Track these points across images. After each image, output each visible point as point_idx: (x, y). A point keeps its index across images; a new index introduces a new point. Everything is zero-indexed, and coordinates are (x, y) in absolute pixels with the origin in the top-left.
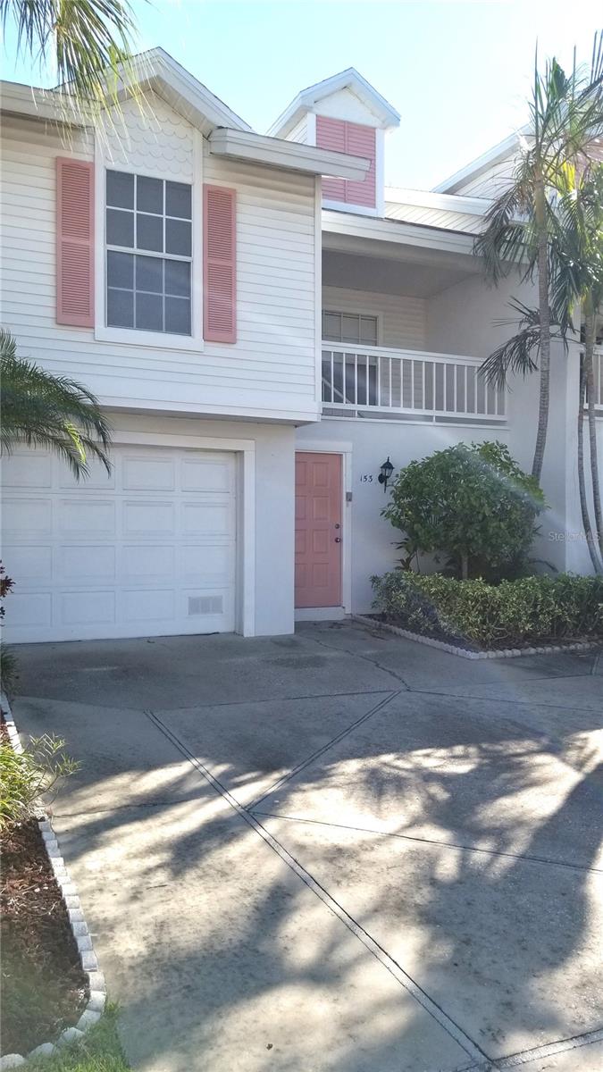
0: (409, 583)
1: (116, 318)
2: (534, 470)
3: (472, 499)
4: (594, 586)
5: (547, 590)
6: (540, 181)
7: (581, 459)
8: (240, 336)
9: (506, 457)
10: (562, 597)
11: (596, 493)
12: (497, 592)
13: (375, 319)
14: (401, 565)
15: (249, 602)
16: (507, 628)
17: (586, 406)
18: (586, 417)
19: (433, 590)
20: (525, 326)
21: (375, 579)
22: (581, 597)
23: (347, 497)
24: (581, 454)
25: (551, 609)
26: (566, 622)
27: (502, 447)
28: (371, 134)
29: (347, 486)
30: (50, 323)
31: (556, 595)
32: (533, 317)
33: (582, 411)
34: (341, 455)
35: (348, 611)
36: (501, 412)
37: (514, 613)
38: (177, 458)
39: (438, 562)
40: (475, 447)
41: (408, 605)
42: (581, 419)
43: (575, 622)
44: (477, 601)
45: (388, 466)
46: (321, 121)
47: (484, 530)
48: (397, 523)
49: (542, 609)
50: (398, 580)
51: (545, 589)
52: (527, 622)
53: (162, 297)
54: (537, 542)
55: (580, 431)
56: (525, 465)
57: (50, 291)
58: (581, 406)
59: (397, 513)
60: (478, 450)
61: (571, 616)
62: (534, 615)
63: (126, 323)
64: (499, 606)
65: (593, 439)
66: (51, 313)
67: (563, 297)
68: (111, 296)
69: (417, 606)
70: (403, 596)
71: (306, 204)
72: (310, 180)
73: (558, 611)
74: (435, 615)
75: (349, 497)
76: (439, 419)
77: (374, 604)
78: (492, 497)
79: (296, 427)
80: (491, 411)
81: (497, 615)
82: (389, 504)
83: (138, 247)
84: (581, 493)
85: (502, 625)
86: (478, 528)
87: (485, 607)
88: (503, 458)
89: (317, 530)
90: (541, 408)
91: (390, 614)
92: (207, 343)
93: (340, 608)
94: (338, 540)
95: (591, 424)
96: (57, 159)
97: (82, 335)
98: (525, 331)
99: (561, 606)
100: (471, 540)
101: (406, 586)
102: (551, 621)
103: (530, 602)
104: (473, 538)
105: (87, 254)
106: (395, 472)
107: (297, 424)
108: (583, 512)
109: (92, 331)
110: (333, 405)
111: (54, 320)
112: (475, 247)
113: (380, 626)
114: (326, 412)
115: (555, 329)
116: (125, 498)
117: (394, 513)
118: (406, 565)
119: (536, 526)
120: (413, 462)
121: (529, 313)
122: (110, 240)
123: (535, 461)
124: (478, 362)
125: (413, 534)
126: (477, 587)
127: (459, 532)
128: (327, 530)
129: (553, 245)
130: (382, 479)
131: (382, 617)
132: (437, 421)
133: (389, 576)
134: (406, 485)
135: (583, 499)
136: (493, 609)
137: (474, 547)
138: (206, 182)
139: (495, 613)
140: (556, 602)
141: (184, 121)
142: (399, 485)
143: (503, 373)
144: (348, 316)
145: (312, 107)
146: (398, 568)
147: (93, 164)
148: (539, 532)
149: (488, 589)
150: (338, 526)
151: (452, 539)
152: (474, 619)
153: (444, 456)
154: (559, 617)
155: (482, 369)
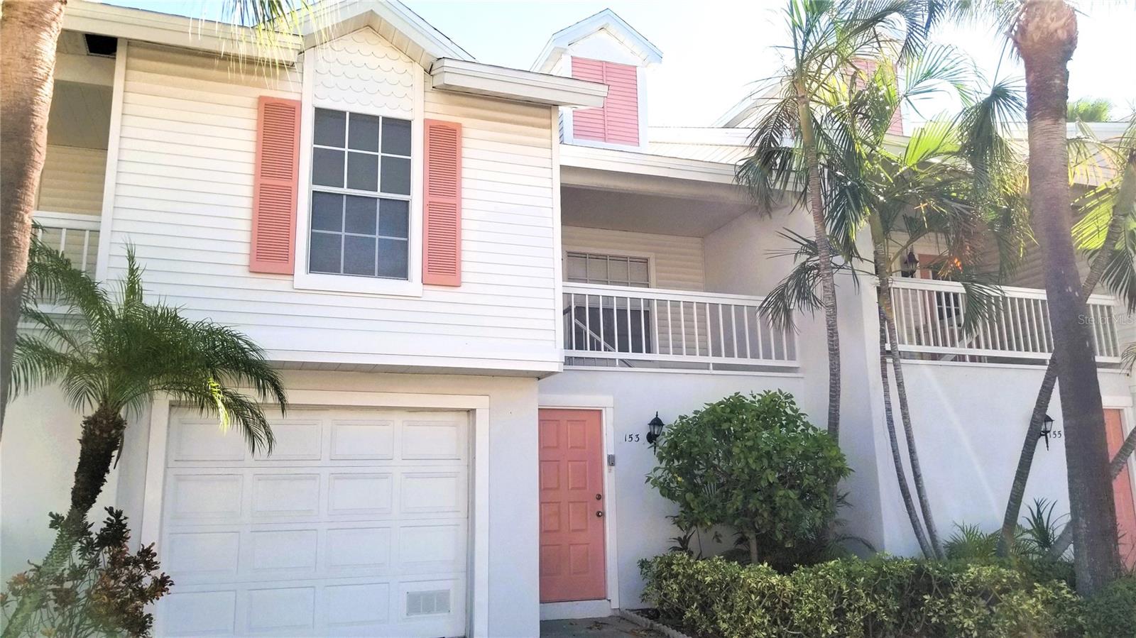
0: (681, 570)
1: (319, 263)
2: (830, 423)
3: (751, 461)
4: (917, 571)
5: (854, 578)
6: (803, 97)
7: (889, 410)
8: (465, 277)
9: (792, 409)
10: (875, 588)
11: (912, 451)
12: (788, 583)
13: (646, 261)
14: (678, 545)
15: (481, 597)
16: (805, 631)
17: (888, 347)
18: (889, 360)
19: (708, 579)
20: (804, 257)
21: (643, 564)
22: (901, 587)
23: (609, 461)
24: (888, 403)
25: (861, 604)
26: (883, 621)
27: (787, 397)
28: (632, 73)
29: (608, 448)
30: (243, 271)
31: (867, 584)
32: (811, 248)
33: (885, 354)
34: (600, 411)
35: (615, 605)
36: (792, 357)
37: (811, 610)
38: (398, 420)
39: (719, 541)
40: (755, 397)
41: (682, 599)
42: (884, 363)
43: (895, 621)
44: (763, 596)
45: (657, 422)
46: (575, 61)
47: (769, 499)
48: (667, 491)
49: (850, 605)
50: (669, 565)
51: (851, 577)
52: (831, 622)
53: (375, 239)
54: (842, 513)
55: (884, 376)
56: (817, 418)
57: (246, 237)
58: (882, 348)
59: (665, 480)
60: (759, 401)
61: (888, 613)
62: (840, 613)
63: (332, 268)
64: (792, 602)
65: (900, 385)
66: (244, 260)
67: (843, 223)
68: (315, 241)
69: (693, 600)
70: (675, 587)
71: (541, 136)
72: (546, 112)
73: (872, 607)
74: (714, 614)
75: (612, 460)
76: (718, 367)
77: (644, 597)
78: (775, 459)
79: (539, 379)
80: (780, 356)
81: (791, 613)
82: (656, 469)
83: (348, 187)
84: (893, 452)
85: (798, 628)
86: (761, 498)
87: (774, 604)
88: (789, 412)
89: (571, 502)
90: (830, 349)
91: (663, 611)
92: (427, 287)
93: (606, 601)
94: (600, 515)
95: (896, 367)
96: (261, 99)
97: (281, 283)
98: (804, 263)
99: (875, 601)
100: (756, 513)
101: (678, 574)
102: (863, 620)
103: (832, 595)
104: (757, 510)
105: (289, 195)
106: (665, 430)
107: (540, 376)
108: (899, 475)
109: (289, 278)
110: (575, 353)
111: (246, 268)
112: (737, 176)
113: (651, 625)
114: (569, 361)
115: (839, 260)
116: (333, 470)
117: (661, 480)
118: (684, 544)
119: (841, 494)
120: (681, 418)
121: (806, 243)
122: (316, 181)
123: (830, 413)
124: (757, 301)
125: (686, 505)
126: (760, 575)
127: (739, 504)
128: (586, 502)
129: (828, 167)
130: (651, 438)
131: (654, 615)
132: (714, 369)
133: (659, 560)
134: (674, 445)
135: (897, 459)
136: (785, 606)
137: (760, 522)
138: (427, 117)
139: (787, 611)
140: (867, 595)
141: (403, 56)
142: (666, 445)
143: (788, 313)
144: (615, 258)
145: (566, 49)
146: (675, 549)
147: (300, 103)
148: (847, 499)
149: (775, 579)
150: (600, 497)
151: (731, 511)
152: (759, 620)
153: (718, 409)
154: (874, 615)
155: (763, 310)
